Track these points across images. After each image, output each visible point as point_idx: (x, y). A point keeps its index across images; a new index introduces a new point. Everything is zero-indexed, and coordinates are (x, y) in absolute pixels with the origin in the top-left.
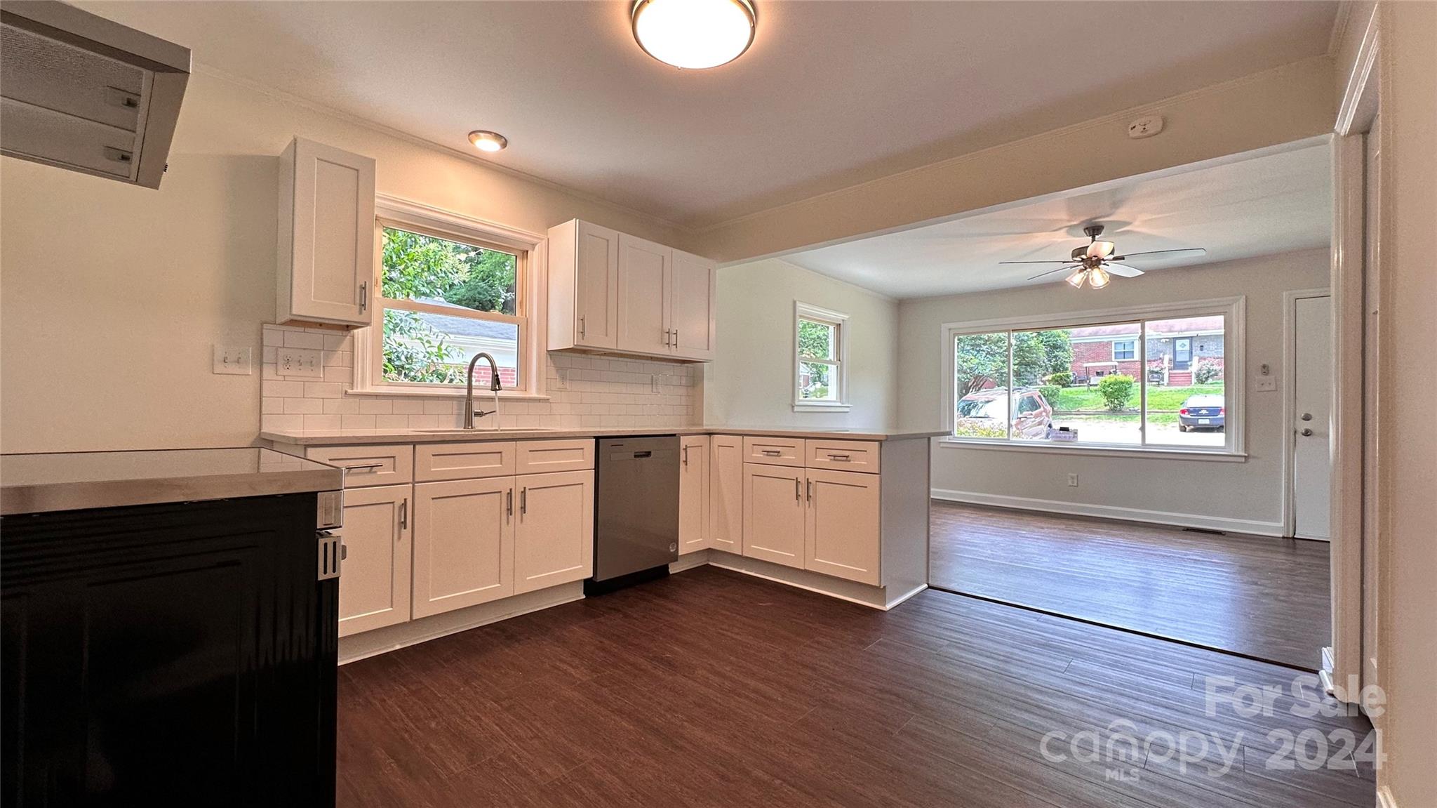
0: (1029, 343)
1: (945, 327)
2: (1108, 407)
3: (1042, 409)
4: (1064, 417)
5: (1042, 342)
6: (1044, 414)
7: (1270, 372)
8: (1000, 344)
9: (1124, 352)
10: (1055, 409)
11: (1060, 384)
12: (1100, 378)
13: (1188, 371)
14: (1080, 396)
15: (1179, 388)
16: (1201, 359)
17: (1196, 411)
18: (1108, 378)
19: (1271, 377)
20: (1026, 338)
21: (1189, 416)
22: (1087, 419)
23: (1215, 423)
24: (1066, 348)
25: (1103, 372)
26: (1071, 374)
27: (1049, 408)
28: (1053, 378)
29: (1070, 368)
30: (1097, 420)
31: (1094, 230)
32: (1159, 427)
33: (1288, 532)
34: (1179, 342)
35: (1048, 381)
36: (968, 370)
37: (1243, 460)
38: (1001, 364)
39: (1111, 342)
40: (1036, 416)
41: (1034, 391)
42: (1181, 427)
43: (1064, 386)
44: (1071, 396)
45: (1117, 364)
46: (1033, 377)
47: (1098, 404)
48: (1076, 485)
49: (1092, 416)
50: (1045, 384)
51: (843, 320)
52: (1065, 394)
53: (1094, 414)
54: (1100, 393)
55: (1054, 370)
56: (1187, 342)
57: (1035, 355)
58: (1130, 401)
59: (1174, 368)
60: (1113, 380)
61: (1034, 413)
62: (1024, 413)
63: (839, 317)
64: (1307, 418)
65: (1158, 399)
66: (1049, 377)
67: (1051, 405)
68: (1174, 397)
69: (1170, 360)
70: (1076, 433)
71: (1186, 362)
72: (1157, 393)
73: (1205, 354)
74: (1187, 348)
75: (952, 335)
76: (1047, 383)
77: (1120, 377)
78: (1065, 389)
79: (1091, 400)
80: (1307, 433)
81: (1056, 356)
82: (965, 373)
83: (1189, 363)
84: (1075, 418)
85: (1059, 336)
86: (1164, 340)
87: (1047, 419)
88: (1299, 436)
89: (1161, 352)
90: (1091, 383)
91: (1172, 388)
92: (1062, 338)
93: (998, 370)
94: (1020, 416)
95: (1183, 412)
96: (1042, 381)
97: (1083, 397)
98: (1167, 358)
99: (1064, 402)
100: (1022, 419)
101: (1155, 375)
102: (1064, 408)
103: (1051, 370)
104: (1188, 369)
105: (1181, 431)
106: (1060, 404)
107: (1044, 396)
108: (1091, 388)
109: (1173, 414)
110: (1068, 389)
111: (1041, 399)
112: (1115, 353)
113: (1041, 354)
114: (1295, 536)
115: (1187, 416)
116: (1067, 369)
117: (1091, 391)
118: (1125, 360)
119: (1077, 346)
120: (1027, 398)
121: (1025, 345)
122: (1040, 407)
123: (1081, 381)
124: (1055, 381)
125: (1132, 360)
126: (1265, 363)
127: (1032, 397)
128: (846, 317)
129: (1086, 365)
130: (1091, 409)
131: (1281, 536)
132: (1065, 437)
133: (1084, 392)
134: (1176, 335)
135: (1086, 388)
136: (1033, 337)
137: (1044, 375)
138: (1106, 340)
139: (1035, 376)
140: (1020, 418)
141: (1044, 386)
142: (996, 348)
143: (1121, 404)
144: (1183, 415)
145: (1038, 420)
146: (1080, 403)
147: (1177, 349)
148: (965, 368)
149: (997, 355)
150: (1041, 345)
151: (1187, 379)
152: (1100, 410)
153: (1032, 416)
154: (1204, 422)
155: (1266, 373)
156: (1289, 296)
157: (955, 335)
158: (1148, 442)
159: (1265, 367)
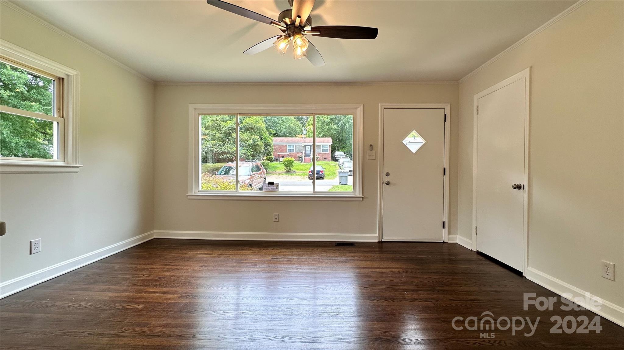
0: (258, 142)
1: (191, 107)
2: (286, 170)
3: (262, 171)
4: (271, 174)
5: (263, 142)
6: (263, 173)
7: (373, 149)
8: (246, 142)
9: (291, 149)
10: (267, 171)
11: (269, 161)
12: (283, 159)
13: (310, 157)
14: (276, 166)
15: (308, 163)
17: (313, 172)
18: (286, 159)
19: (373, 152)
20: (256, 140)
22: (279, 175)
24: (272, 146)
25: (284, 157)
26: (273, 157)
27: (265, 171)
28: (267, 158)
29: (273, 155)
30: (282, 175)
32: (302, 178)
33: (380, 240)
34: (307, 147)
35: (265, 159)
36: (232, 153)
37: (361, 199)
38: (246, 151)
39: (287, 145)
40: (259, 174)
41: (259, 163)
42: (309, 177)
43: (271, 162)
44: (273, 166)
45: (289, 153)
46: (259, 157)
47: (283, 169)
48: (278, 221)
49: (280, 174)
50: (264, 161)
51: (68, 75)
52: (271, 165)
53: (281, 173)
54: (283, 165)
55: (267, 155)
56: (309, 147)
57: (260, 148)
58: (293, 168)
59: (306, 156)
60: (287, 159)
61: (258, 173)
62: (254, 172)
63: (61, 71)
64: (388, 175)
65: (301, 167)
66: (265, 158)
67: (266, 169)
68: (306, 166)
69: (304, 153)
70: (278, 186)
71: (309, 154)
72: (301, 165)
74: (309, 149)
75: (197, 114)
76: (265, 160)
77: (290, 158)
78: (271, 163)
79: (280, 167)
80: (388, 184)
81: (268, 149)
82: (230, 154)
83: (310, 154)
84: (275, 175)
85: (269, 141)
86: (303, 146)
87: (264, 175)
88: (385, 184)
89: (302, 150)
90: (280, 161)
91: (305, 163)
92: (270, 142)
93: (245, 153)
94: (252, 174)
95: (310, 172)
96: (263, 159)
97: (277, 166)
98: (304, 152)
99: (271, 168)
100: (253, 176)
101: (300, 158)
102: (270, 171)
103: (266, 154)
104: (309, 156)
105: (309, 179)
106: (269, 169)
107: (263, 166)
108: (280, 163)
109: (306, 173)
110: (272, 163)
111: (262, 167)
112: (288, 149)
113: (262, 148)
114: (383, 241)
116: (272, 155)
117: (280, 164)
118: (291, 152)
119: (275, 145)
120: (256, 165)
121: (256, 143)
122: (261, 170)
123: (277, 160)
124: (268, 159)
125: (293, 152)
126: (371, 144)
127: (257, 165)
128: (72, 72)
129: (278, 153)
130: (280, 171)
131: (377, 241)
132: (271, 189)
133: (278, 164)
134: (306, 144)
135: (278, 163)
136: (259, 140)
137: (263, 157)
138: (285, 144)
139: (260, 157)
140: (252, 175)
141: (263, 161)
142: (244, 144)
143: (290, 169)
144: (310, 173)
145: (260, 176)
146: (276, 168)
147: (307, 149)
148: (231, 152)
149: (245, 147)
150: (262, 144)
151: (309, 160)
152: (283, 171)
153: (257, 174)
154: (316, 176)
155: (371, 149)
156: (381, 106)
157: (199, 114)
158: (316, 190)
159: (371, 146)
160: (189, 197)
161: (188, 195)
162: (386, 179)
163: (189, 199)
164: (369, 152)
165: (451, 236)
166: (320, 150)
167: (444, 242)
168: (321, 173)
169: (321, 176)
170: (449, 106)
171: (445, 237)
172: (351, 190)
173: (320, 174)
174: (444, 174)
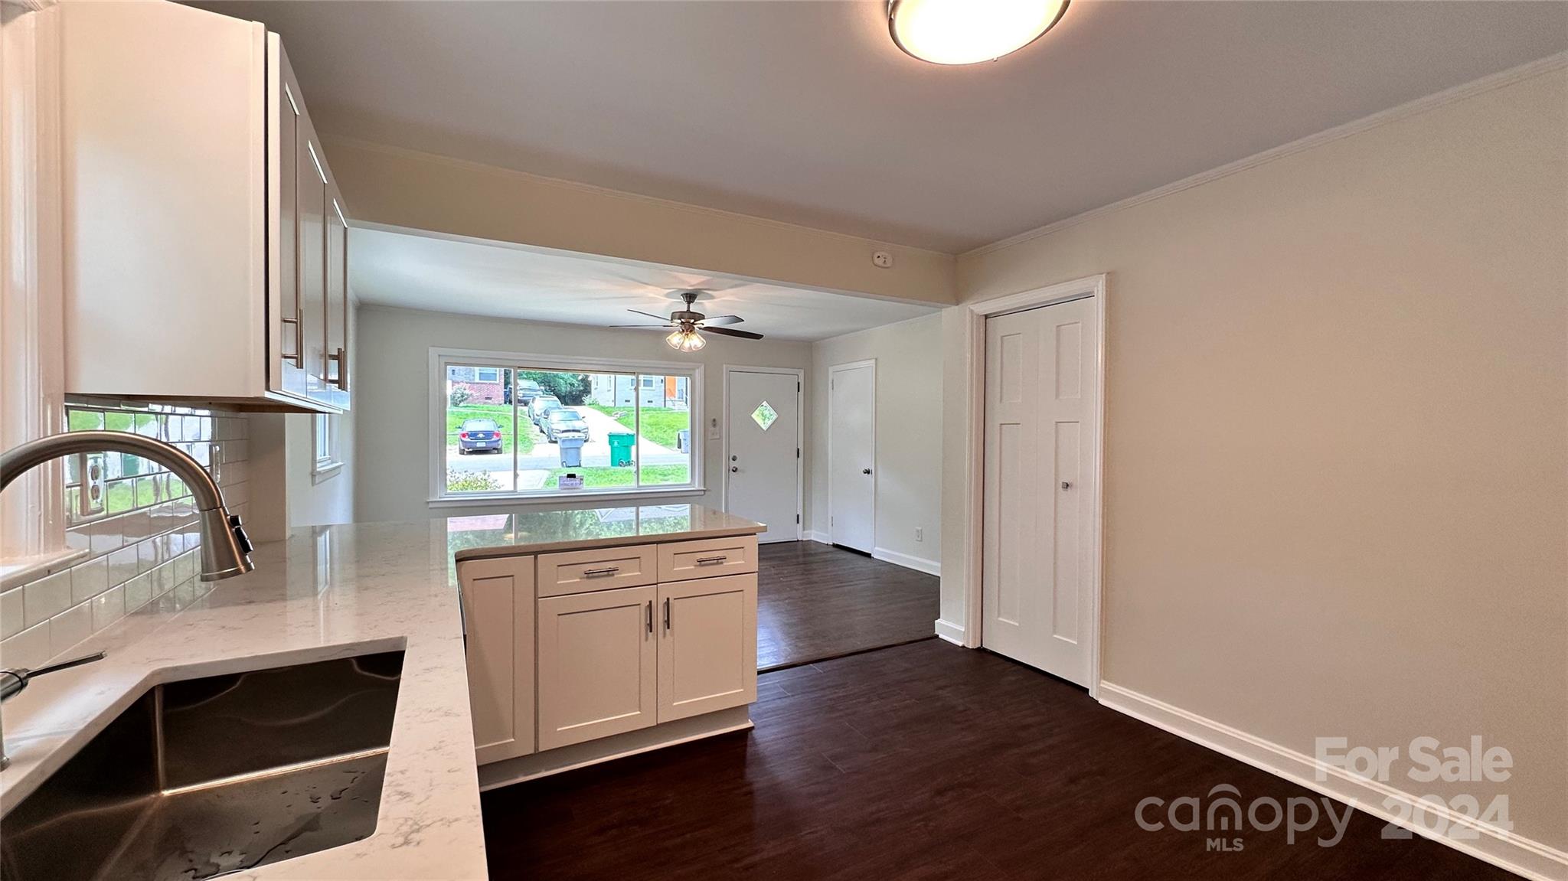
1: (433, 353)
7: (716, 425)
16: (454, 383)
17: (473, 435)
19: (717, 428)
21: (469, 440)
23: (490, 445)
31: (690, 297)
37: (703, 493)
42: (460, 450)
64: (735, 459)
70: (582, 480)
73: (457, 378)
75: (443, 364)
80: (736, 472)
88: (731, 472)
95: (464, 436)
105: (461, 454)
115: (467, 439)
132: (572, 484)
144: (463, 439)
154: (481, 445)
155: (714, 425)
156: (727, 368)
157: (447, 364)
158: (641, 484)
159: (714, 420)
160: (431, 505)
161: (428, 503)
162: (733, 464)
163: (431, 508)
164: (712, 429)
165: (805, 532)
166: (474, 376)
167: (798, 541)
168: (495, 438)
169: (494, 445)
170: (803, 371)
171: (799, 534)
172: (688, 480)
173: (493, 440)
174: (798, 456)
